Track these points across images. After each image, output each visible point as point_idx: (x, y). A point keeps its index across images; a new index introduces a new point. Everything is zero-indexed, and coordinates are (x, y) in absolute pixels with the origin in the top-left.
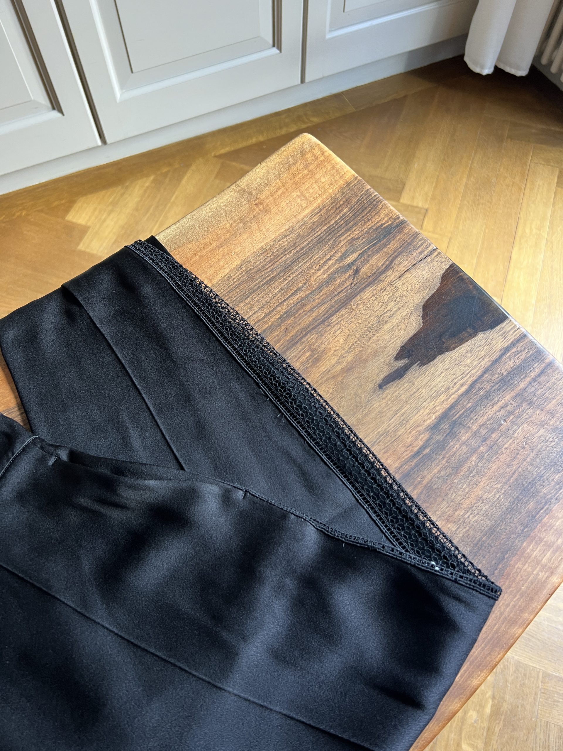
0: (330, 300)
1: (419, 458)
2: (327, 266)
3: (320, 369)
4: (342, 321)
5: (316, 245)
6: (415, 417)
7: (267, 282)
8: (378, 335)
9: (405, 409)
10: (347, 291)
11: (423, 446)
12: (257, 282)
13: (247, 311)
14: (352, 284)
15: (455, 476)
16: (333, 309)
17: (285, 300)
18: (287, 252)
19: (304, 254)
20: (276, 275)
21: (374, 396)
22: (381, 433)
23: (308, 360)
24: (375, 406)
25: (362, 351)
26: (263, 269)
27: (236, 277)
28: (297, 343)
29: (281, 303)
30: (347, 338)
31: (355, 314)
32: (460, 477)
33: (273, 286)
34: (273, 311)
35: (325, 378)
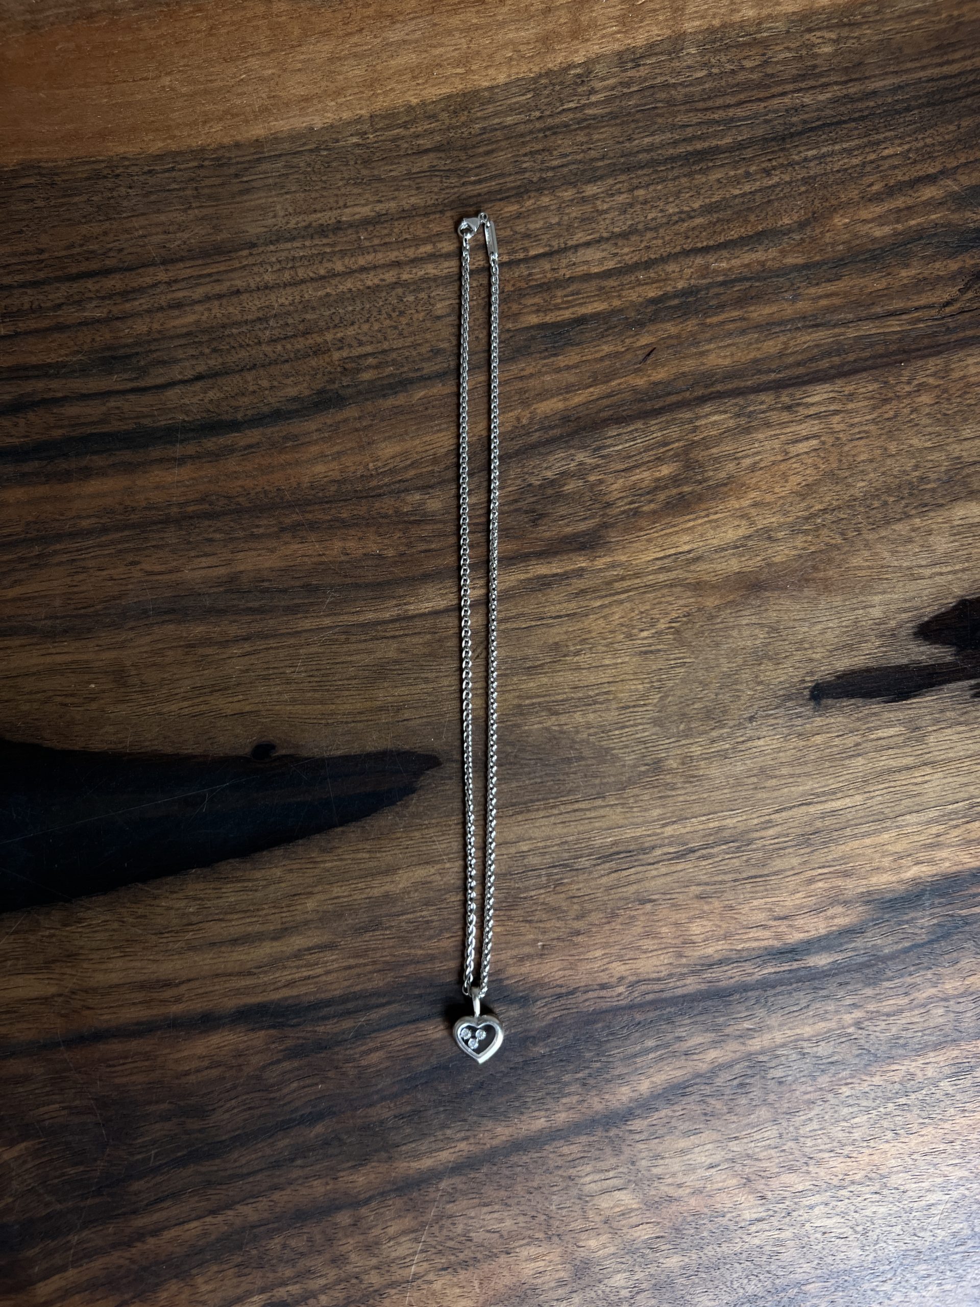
0: (845, 324)
1: (786, 967)
2: (910, 202)
3: (675, 539)
4: (837, 418)
5: (919, 107)
6: (856, 844)
7: (687, 158)
8: (917, 521)
9: (848, 802)
10: (919, 320)
11: (820, 939)
12: (657, 139)
13: (569, 227)
14: (947, 304)
15: (852, 1077)
16: (836, 360)
17: (706, 250)
18: (812, 83)
19: (862, 118)
20: (730, 149)
21: (781, 711)
22: (726, 834)
23: (658, 486)
24: (761, 742)
25: (837, 547)
26: (701, 105)
27: (605, 88)
28: (657, 412)
29: (686, 253)
30: (817, 483)
31: (891, 413)
32: (865, 1087)
33: (700, 179)
34: (649, 264)
35: (672, 575)
